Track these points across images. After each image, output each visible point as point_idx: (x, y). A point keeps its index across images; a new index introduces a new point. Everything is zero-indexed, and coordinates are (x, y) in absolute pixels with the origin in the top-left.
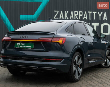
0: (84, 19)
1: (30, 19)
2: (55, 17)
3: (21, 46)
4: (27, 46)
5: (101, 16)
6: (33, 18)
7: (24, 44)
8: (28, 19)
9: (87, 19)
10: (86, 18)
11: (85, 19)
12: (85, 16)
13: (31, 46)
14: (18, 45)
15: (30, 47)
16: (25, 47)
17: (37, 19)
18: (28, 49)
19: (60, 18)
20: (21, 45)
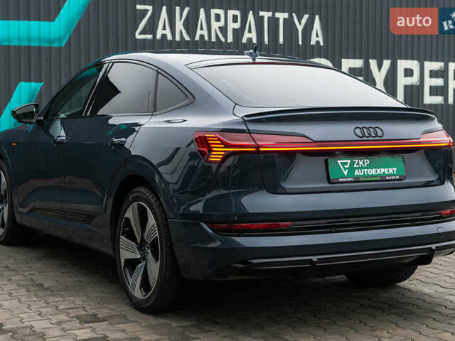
0: (244, 41)
1: (40, 39)
2: (140, 34)
3: (357, 173)
4: (383, 170)
5: (303, 31)
6: (53, 36)
7: (367, 162)
8: (29, 39)
9: (255, 41)
10: (253, 36)
11: (250, 40)
12: (250, 31)
13: (395, 169)
14: (345, 169)
15: (391, 171)
16: (373, 172)
17: (67, 38)
18: (389, 180)
19: (159, 36)
20: (358, 168)
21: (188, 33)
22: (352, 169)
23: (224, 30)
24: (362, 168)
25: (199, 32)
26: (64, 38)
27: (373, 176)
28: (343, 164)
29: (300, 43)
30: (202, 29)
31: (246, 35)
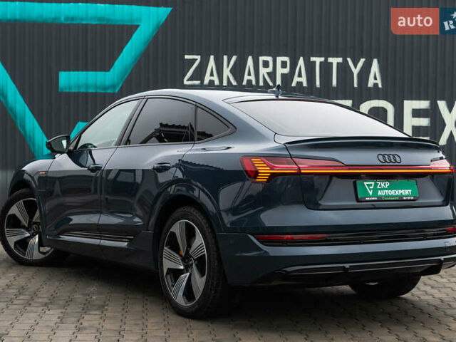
0: (294, 84)
1: (96, 87)
2: (188, 80)
3: (380, 193)
4: (400, 191)
5: (359, 74)
7: (388, 184)
9: (305, 84)
10: (304, 80)
11: (300, 84)
12: (300, 75)
13: (410, 191)
14: (370, 190)
15: (407, 192)
16: (392, 193)
18: (405, 200)
19: (206, 82)
20: (380, 189)
21: (235, 78)
22: (375, 190)
23: (272, 75)
24: (384, 189)
25: (246, 77)
26: (118, 85)
27: (392, 196)
28: (369, 185)
29: (356, 85)
30: (249, 74)
31: (296, 79)
